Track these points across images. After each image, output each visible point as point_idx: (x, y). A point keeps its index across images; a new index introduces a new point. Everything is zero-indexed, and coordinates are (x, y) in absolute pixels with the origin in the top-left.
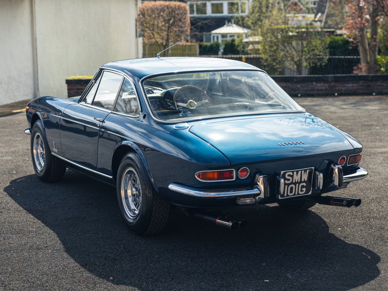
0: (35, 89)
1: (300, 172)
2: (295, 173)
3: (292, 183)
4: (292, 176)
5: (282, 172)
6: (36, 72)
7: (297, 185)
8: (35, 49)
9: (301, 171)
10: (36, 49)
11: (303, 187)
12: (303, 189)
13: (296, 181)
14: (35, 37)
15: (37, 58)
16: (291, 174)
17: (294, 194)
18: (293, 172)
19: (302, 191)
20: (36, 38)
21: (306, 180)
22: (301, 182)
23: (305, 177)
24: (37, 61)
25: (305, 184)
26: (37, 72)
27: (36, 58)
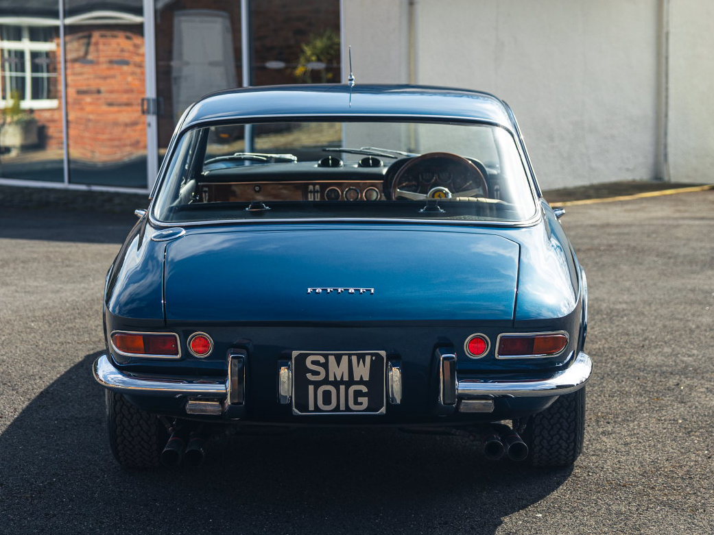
0: (656, 156)
1: (345, 359)
2: (332, 359)
3: (326, 381)
4: (325, 366)
5: (295, 353)
6: (663, 115)
7: (342, 388)
8: (664, 60)
9: (350, 356)
10: (667, 58)
11: (358, 394)
12: (360, 399)
13: (339, 379)
14: (665, 31)
15: (667, 82)
16: (322, 360)
17: (337, 408)
18: (326, 356)
19: (356, 403)
20: (667, 34)
21: (366, 378)
22: (351, 382)
23: (363, 371)
24: (667, 89)
25: (365, 389)
26: (666, 116)
27: (664, 80)
